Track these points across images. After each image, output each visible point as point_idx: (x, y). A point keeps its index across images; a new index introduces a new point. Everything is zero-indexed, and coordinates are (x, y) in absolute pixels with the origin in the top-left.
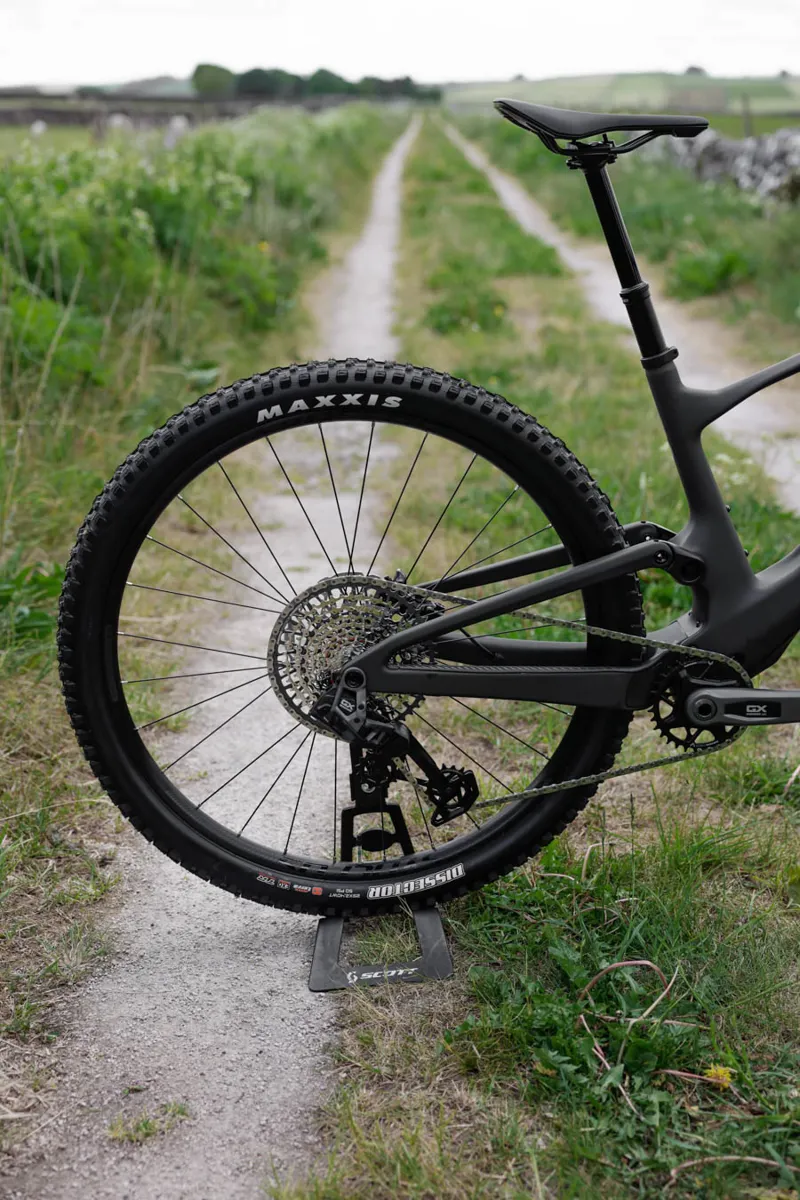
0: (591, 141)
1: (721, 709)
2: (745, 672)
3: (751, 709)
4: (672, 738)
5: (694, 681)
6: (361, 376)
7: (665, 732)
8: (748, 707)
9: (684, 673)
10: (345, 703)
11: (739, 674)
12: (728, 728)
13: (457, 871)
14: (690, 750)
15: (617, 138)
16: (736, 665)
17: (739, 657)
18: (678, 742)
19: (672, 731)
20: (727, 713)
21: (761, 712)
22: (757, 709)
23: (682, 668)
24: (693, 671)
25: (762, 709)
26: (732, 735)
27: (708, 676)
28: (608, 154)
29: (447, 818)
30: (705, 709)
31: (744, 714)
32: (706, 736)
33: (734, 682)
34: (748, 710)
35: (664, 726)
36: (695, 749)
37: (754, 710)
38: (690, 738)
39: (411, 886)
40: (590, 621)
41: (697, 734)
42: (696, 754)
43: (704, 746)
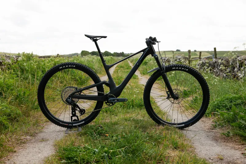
0: (95, 39)
1: (112, 100)
4: (107, 104)
6: (71, 63)
7: (106, 104)
10: (69, 99)
13: (84, 122)
15: (98, 38)
16: (114, 96)
18: (108, 105)
21: (117, 101)
24: (109, 96)
26: (114, 104)
27: (111, 97)
28: (97, 40)
29: (82, 115)
30: (110, 101)
31: (115, 101)
32: (111, 104)
35: (106, 103)
38: (109, 104)
39: (78, 124)
40: (98, 91)
43: (111, 105)
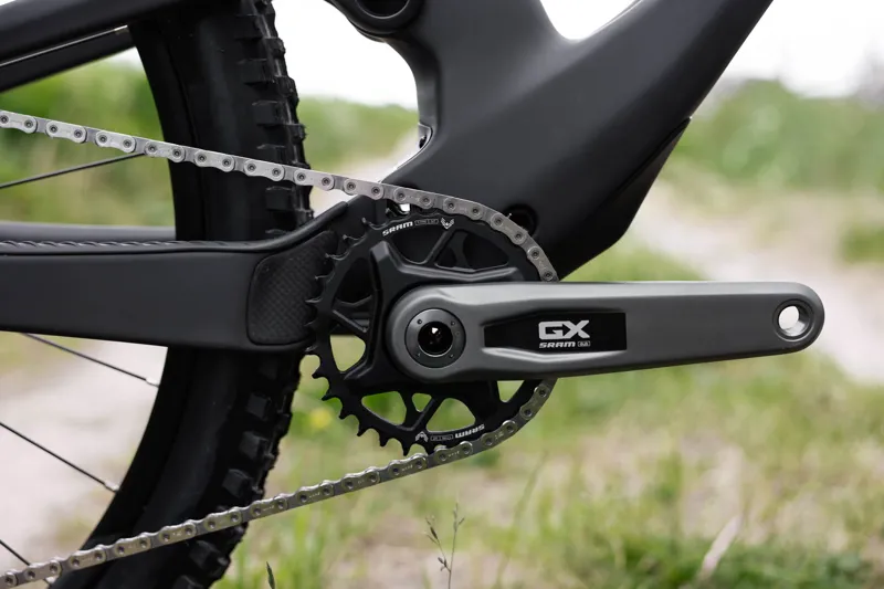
1: (475, 333)
2: (536, 247)
3: (549, 330)
4: (366, 422)
5: (408, 269)
7: (352, 407)
8: (543, 326)
9: (382, 250)
11: (520, 251)
12: (508, 389)
14: (418, 452)
16: (509, 228)
17: (521, 213)
18: (386, 433)
19: (366, 402)
20: (489, 344)
21: (576, 338)
22: (565, 330)
23: (379, 238)
24: (405, 245)
25: (577, 329)
27: (446, 259)
30: (438, 339)
31: (533, 344)
33: (511, 270)
34: (543, 335)
36: (429, 447)
37: (559, 335)
38: (416, 420)
41: (432, 409)
42: (431, 461)
